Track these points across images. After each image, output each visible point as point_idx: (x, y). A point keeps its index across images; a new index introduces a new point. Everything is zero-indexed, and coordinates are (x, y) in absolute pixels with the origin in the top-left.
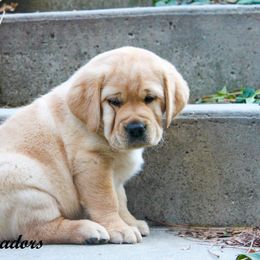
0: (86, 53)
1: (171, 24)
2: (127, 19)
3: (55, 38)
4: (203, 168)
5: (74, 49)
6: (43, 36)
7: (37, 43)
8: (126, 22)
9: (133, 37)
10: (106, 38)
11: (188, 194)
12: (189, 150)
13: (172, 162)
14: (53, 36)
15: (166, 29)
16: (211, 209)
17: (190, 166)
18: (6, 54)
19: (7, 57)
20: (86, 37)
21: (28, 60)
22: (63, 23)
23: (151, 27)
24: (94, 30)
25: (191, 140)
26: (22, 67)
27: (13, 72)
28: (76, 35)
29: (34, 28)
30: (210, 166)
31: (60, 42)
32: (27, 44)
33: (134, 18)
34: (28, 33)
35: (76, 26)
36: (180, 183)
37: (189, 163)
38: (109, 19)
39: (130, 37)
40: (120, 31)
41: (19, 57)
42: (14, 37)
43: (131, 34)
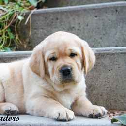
0: (73, 27)
1: (117, 11)
2: (94, 9)
3: (59, 21)
4: (118, 79)
5: (68, 25)
6: (53, 19)
7: (50, 23)
8: (94, 11)
9: (97, 18)
10: (84, 19)
11: (110, 93)
12: (110, 69)
13: (101, 76)
14: (57, 19)
15: (114, 14)
16: (122, 101)
17: (111, 78)
18: (35, 29)
19: (35, 30)
20: (74, 19)
21: (45, 31)
22: (62, 12)
23: (106, 13)
24: (78, 15)
25: (111, 64)
26: (43, 35)
27: (38, 38)
28: (69, 18)
29: (48, 15)
30: (122, 78)
31: (61, 22)
32: (45, 23)
33: (97, 9)
34: (46, 18)
35: (69, 14)
36: (106, 87)
37: (110, 76)
38: (85, 10)
39: (96, 18)
40: (91, 16)
41: (41, 30)
42: (39, 20)
43: (96, 17)
